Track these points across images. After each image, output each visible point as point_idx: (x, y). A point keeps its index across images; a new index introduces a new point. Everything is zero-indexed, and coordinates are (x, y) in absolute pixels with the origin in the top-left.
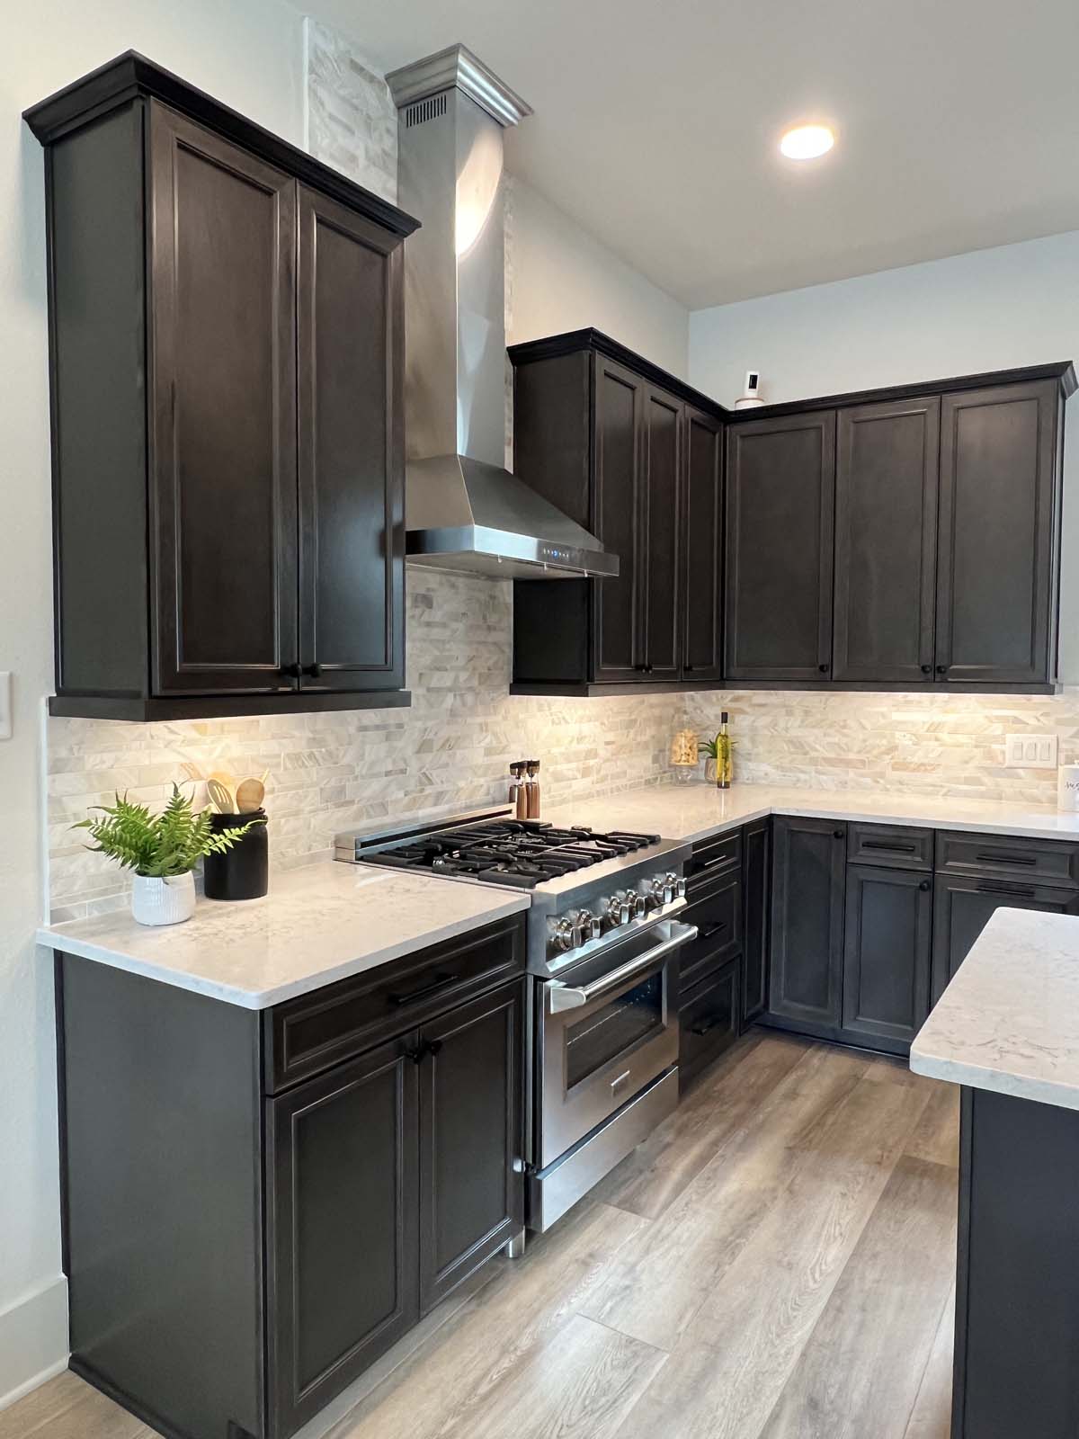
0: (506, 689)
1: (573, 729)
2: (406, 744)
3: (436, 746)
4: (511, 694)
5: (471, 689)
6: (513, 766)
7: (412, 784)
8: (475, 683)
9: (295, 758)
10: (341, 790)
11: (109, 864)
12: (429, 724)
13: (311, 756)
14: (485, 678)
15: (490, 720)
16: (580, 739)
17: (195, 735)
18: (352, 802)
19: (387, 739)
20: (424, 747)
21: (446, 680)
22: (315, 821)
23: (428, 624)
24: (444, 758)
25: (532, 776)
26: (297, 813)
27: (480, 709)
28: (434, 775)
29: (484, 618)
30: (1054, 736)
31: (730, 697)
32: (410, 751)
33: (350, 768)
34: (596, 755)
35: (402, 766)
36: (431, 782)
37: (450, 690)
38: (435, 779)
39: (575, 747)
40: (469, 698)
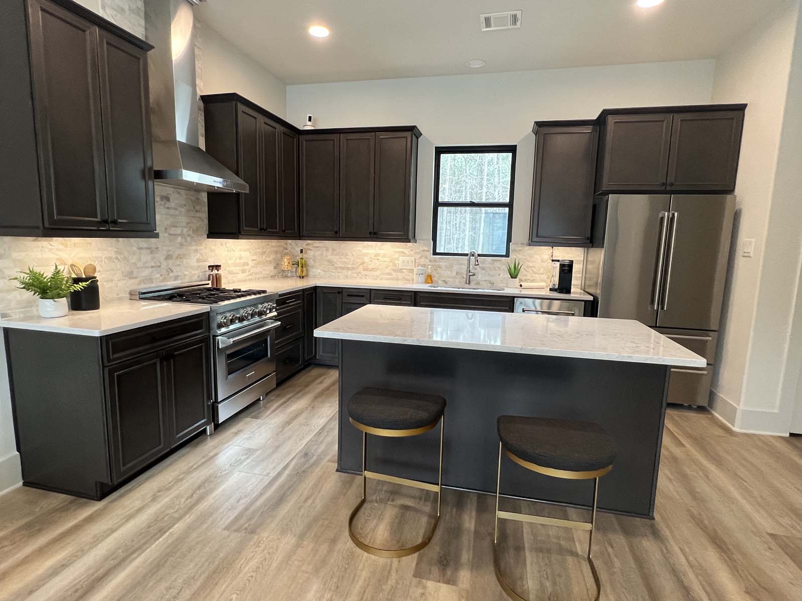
0: (206, 236)
1: (237, 254)
2: (160, 256)
3: (174, 257)
4: (208, 238)
5: (189, 235)
6: (209, 267)
7: (164, 272)
8: (191, 233)
9: (110, 259)
10: (132, 272)
11: (28, 295)
12: (170, 248)
13: (117, 258)
14: (196, 231)
15: (198, 248)
16: (240, 258)
17: (61, 247)
18: (136, 278)
19: (151, 253)
20: (168, 257)
21: (179, 231)
22: (121, 284)
23: (168, 208)
24: (178, 262)
25: (218, 271)
26: (112, 281)
27: (194, 243)
28: (173, 268)
29: (194, 207)
30: (414, 258)
31: (305, 244)
32: (162, 258)
33: (135, 264)
34: (248, 265)
35: (159, 264)
36: (172, 271)
37: (179, 235)
38: (174, 270)
39: (238, 261)
40: (189, 239)
